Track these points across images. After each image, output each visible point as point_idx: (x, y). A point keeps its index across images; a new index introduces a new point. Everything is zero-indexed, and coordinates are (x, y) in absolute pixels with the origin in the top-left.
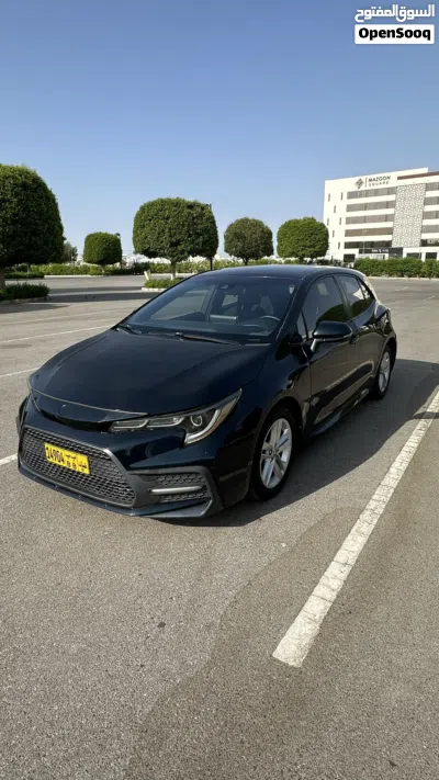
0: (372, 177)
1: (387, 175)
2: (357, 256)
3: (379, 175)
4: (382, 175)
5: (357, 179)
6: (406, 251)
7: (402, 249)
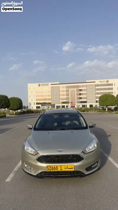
1: (48, 83)
5: (39, 84)
6: (56, 105)
7: (55, 105)
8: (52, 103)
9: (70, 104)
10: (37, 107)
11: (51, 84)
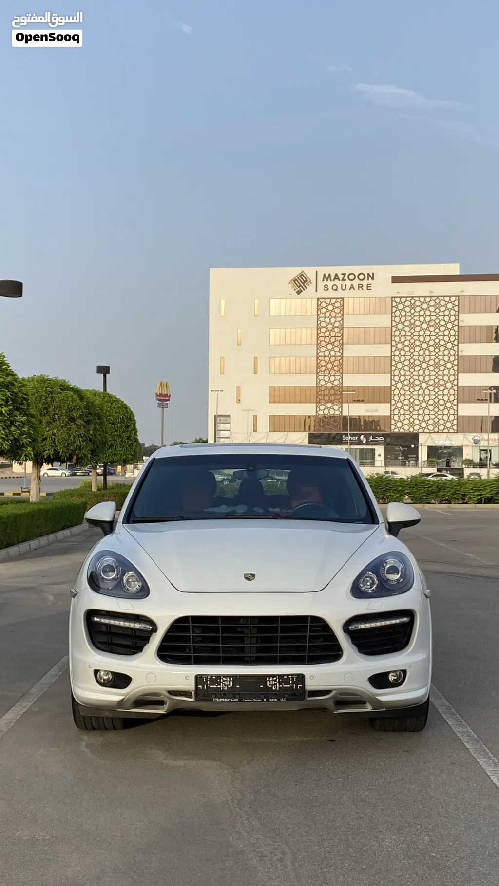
0: (332, 270)
1: (366, 269)
3: (347, 269)
4: (356, 270)
5: (295, 271)
6: (425, 441)
7: (415, 437)
8: (398, 427)
11: (396, 280)
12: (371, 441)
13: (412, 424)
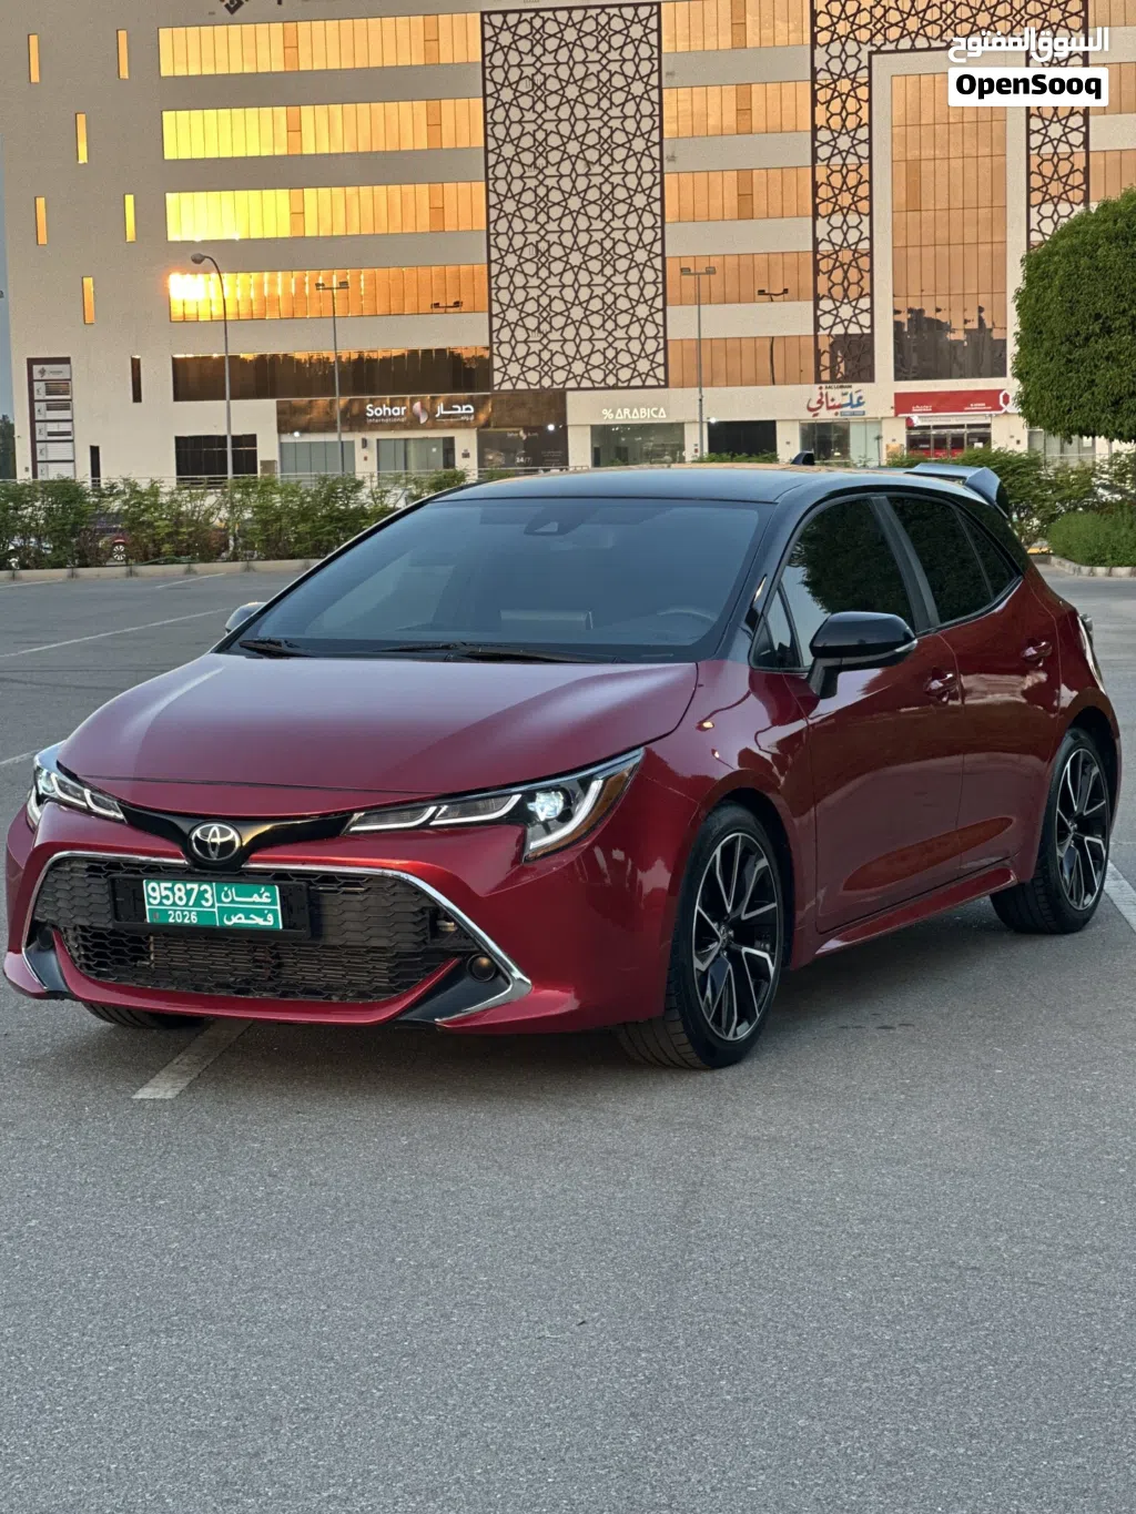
2: (267, 450)
6: (585, 412)
8: (513, 376)
9: (883, 388)
10: (197, 457)
12: (443, 416)
13: (545, 368)
